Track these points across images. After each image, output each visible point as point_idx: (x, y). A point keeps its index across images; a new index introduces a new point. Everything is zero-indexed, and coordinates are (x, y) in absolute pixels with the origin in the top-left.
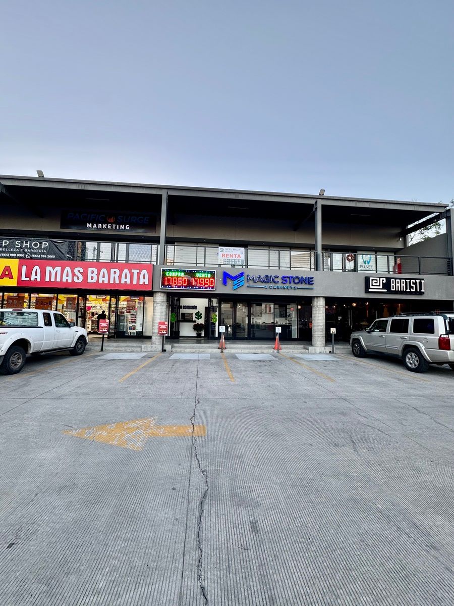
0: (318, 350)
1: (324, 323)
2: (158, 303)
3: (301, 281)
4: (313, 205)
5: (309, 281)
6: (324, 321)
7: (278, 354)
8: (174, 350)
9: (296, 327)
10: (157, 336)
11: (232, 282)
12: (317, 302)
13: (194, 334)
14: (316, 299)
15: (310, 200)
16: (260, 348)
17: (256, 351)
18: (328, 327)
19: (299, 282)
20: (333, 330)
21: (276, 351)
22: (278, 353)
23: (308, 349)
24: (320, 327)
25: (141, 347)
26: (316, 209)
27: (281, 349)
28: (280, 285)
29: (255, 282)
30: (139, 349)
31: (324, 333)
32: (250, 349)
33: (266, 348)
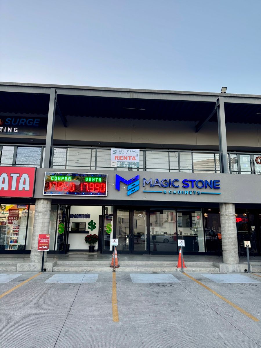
0: (231, 268)
1: (236, 235)
2: (40, 212)
3: (205, 184)
4: (214, 103)
5: (215, 185)
6: (236, 232)
7: (182, 275)
8: (56, 269)
9: (203, 238)
10: (36, 252)
11: (126, 186)
12: (226, 209)
13: (86, 247)
14: (224, 206)
15: (211, 98)
16: (161, 266)
17: (155, 270)
18: (241, 239)
19: (203, 186)
20: (247, 244)
21: (179, 269)
22: (182, 271)
23: (218, 267)
24: (231, 240)
25: (16, 266)
26: (219, 106)
27: (185, 267)
28: (181, 189)
29: (152, 186)
30: (13, 268)
31: (237, 246)
32: (148, 267)
33: (168, 266)
